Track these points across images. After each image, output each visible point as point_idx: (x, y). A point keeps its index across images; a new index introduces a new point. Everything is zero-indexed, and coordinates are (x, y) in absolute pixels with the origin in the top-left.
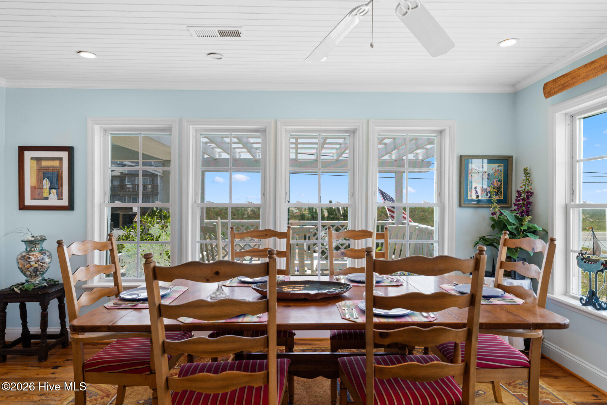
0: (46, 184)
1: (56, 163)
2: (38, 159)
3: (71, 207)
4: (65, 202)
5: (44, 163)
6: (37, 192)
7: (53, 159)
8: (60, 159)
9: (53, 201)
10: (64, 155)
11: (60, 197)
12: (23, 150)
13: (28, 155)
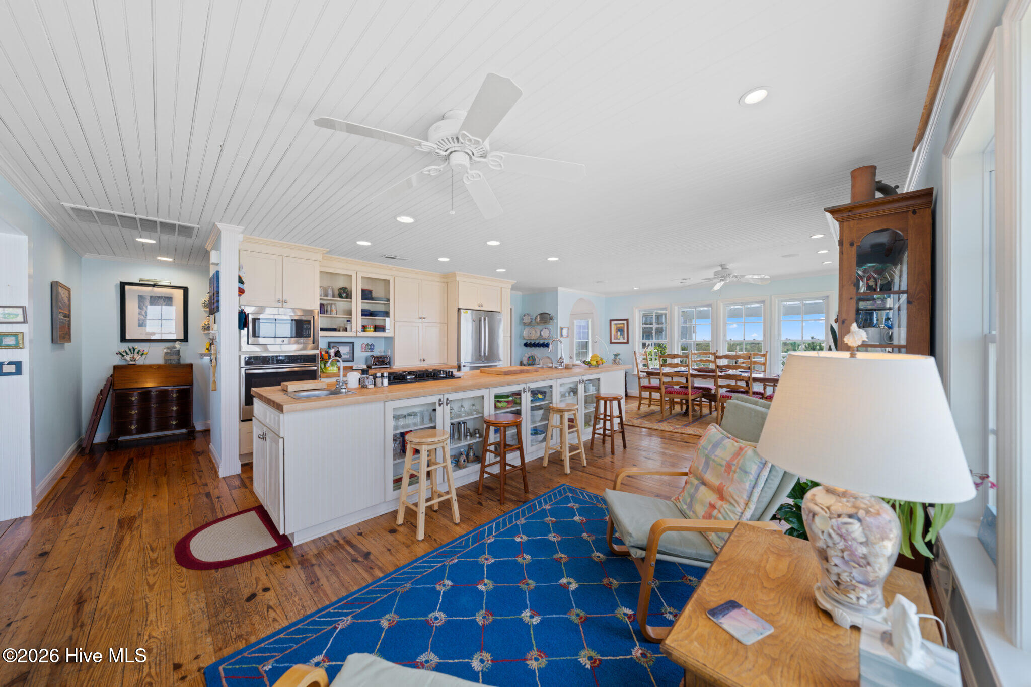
0: (619, 333)
1: (622, 325)
2: (616, 324)
3: (627, 342)
4: (625, 341)
5: (618, 326)
6: (616, 338)
7: (621, 324)
8: (624, 324)
9: (621, 340)
10: (625, 322)
11: (624, 338)
12: (611, 320)
13: (613, 323)
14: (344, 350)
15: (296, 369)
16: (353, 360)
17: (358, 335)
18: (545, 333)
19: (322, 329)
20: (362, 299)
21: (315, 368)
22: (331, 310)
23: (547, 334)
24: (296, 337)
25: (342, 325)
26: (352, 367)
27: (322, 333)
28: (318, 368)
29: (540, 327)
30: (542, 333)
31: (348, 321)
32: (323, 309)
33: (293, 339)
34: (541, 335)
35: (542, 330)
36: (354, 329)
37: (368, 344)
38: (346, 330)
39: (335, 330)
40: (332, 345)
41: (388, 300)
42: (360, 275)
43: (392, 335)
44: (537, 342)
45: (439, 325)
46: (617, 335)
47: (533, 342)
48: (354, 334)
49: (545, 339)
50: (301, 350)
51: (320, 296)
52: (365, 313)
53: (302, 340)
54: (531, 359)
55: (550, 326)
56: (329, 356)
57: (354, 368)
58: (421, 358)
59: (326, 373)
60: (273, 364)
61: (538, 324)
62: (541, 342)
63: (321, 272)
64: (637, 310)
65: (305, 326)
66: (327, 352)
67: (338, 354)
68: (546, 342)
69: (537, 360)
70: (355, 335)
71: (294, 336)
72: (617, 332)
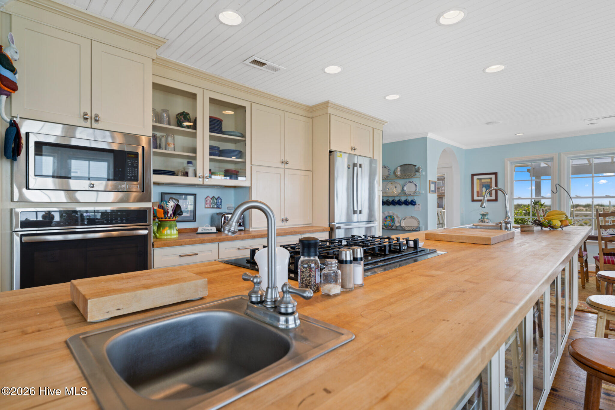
0: (484, 190)
1: (489, 180)
2: (480, 179)
3: (496, 200)
4: (493, 198)
5: (483, 181)
6: (480, 194)
7: (487, 178)
8: (491, 179)
10: (493, 177)
11: (491, 195)
12: (473, 175)
13: (475, 177)
14: (187, 205)
15: (115, 233)
16: (194, 220)
17: (205, 183)
18: (409, 188)
19: (156, 172)
20: (210, 132)
21: (145, 232)
22: (167, 144)
23: (413, 189)
24: (114, 180)
25: (181, 168)
26: (197, 229)
27: (155, 178)
28: (150, 233)
29: (402, 182)
30: (405, 188)
31: (189, 163)
32: (155, 142)
33: (110, 183)
34: (403, 190)
35: (405, 185)
36: (199, 173)
37: (214, 197)
38: (186, 174)
39: (172, 173)
40: (166, 197)
41: (243, 136)
42: (209, 95)
43: (249, 185)
44: (397, 199)
45: (303, 173)
46: (481, 191)
47: (391, 199)
48: (199, 181)
49: (410, 195)
50: (122, 201)
51: (153, 121)
52: (213, 151)
53: (124, 185)
54: (389, 219)
55: (415, 180)
56: (166, 212)
57: (199, 231)
58: (283, 217)
59: (161, 240)
60: (83, 224)
61: (399, 178)
62: (403, 199)
63: (154, 84)
64: (509, 162)
65: (129, 162)
66: (161, 207)
67: (177, 210)
68: (410, 199)
69: (396, 220)
70: (201, 183)
71: (111, 177)
72: (481, 189)
